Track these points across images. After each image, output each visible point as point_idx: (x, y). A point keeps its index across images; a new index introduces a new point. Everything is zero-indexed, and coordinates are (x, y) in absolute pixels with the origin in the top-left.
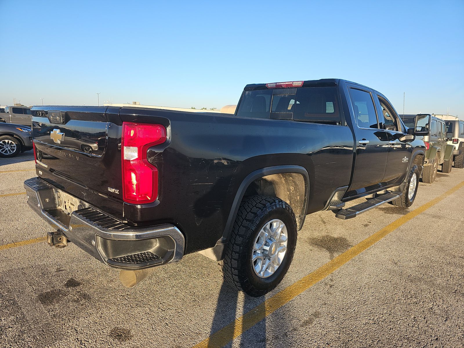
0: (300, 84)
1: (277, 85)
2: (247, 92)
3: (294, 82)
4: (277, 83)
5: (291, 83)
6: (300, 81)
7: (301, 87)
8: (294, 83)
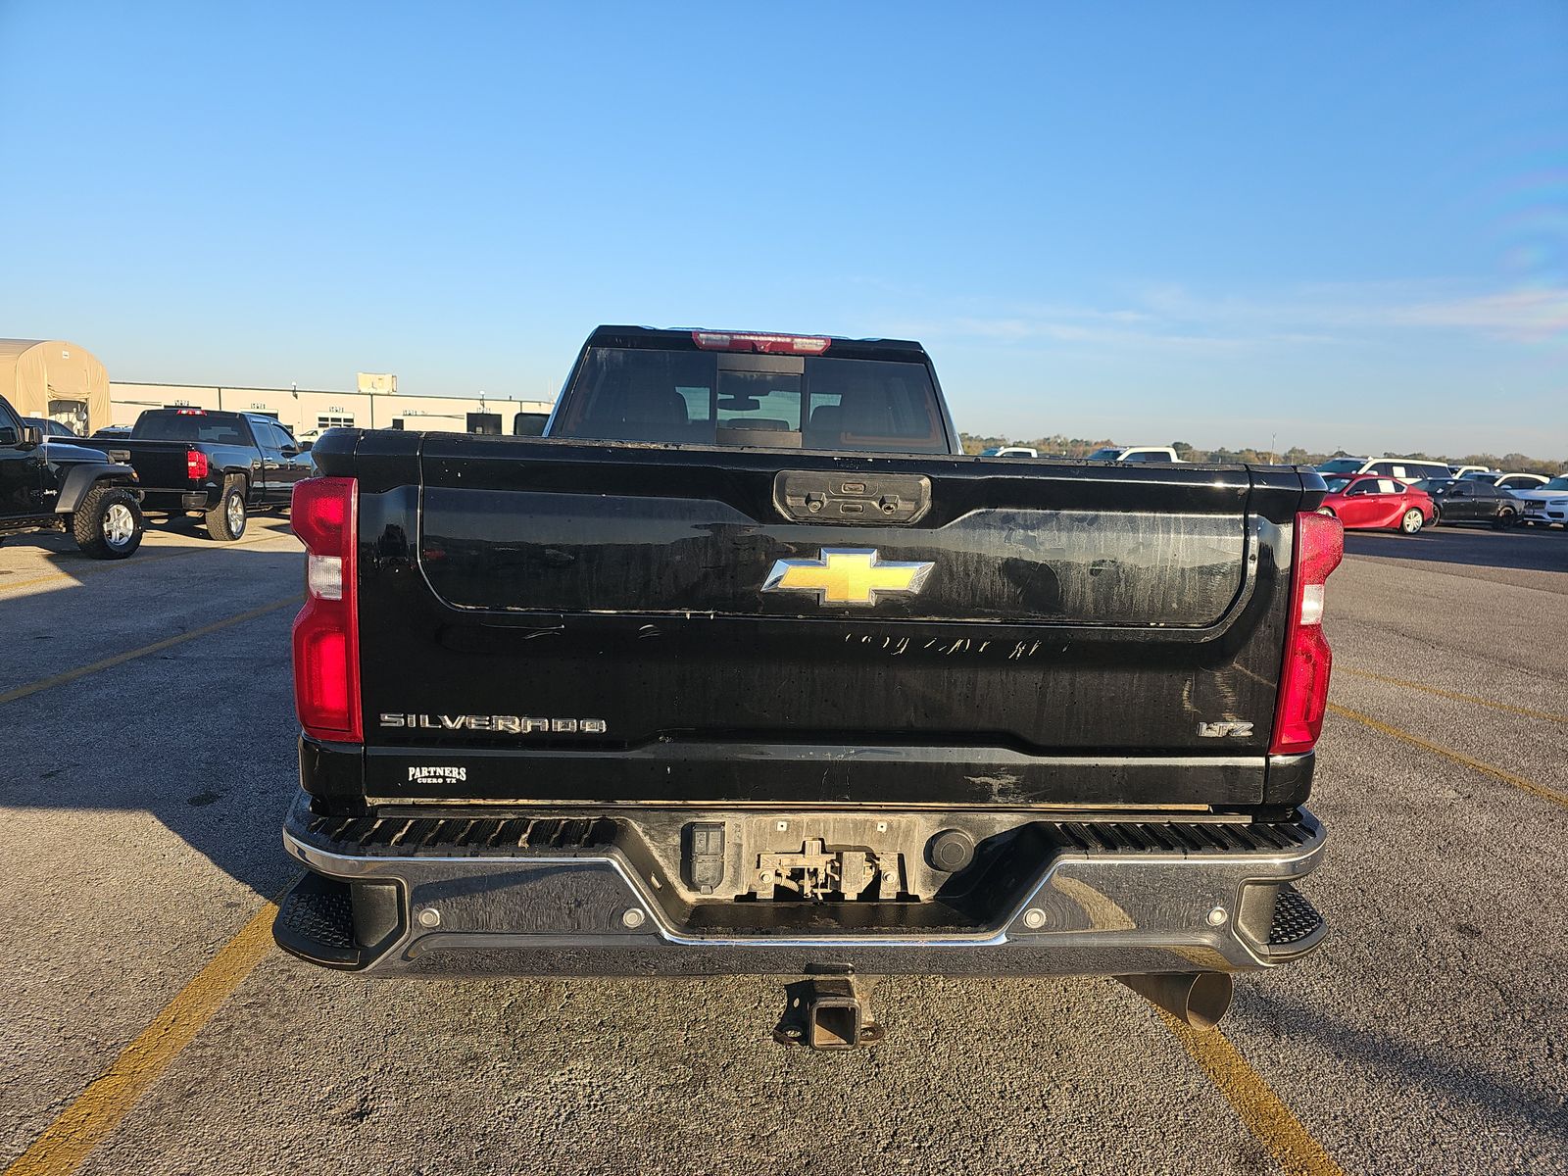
0: (818, 346)
1: (736, 341)
2: (602, 353)
3: (797, 336)
4: (738, 333)
5: (788, 340)
6: (816, 337)
7: (819, 356)
8: (796, 340)
